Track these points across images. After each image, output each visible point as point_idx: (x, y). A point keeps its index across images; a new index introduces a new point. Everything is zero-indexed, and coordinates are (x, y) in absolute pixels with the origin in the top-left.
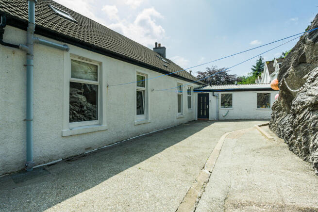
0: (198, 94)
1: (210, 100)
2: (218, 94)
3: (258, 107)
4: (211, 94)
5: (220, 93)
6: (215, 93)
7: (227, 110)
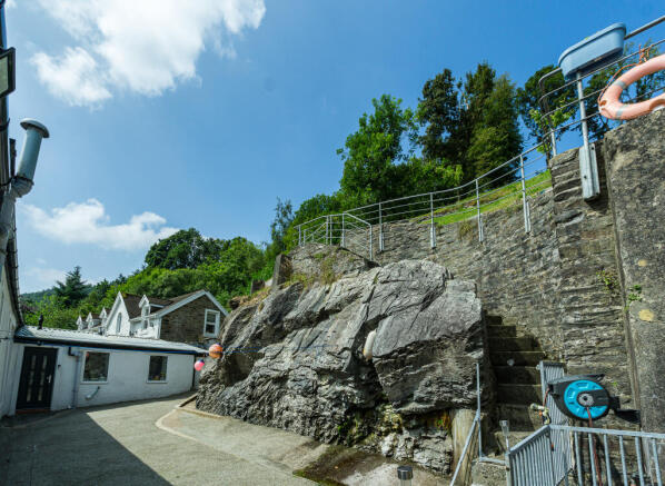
0: (26, 348)
1: (58, 363)
2: (82, 353)
3: (150, 379)
4: (62, 350)
5: (85, 351)
6: (74, 349)
7: (96, 386)
